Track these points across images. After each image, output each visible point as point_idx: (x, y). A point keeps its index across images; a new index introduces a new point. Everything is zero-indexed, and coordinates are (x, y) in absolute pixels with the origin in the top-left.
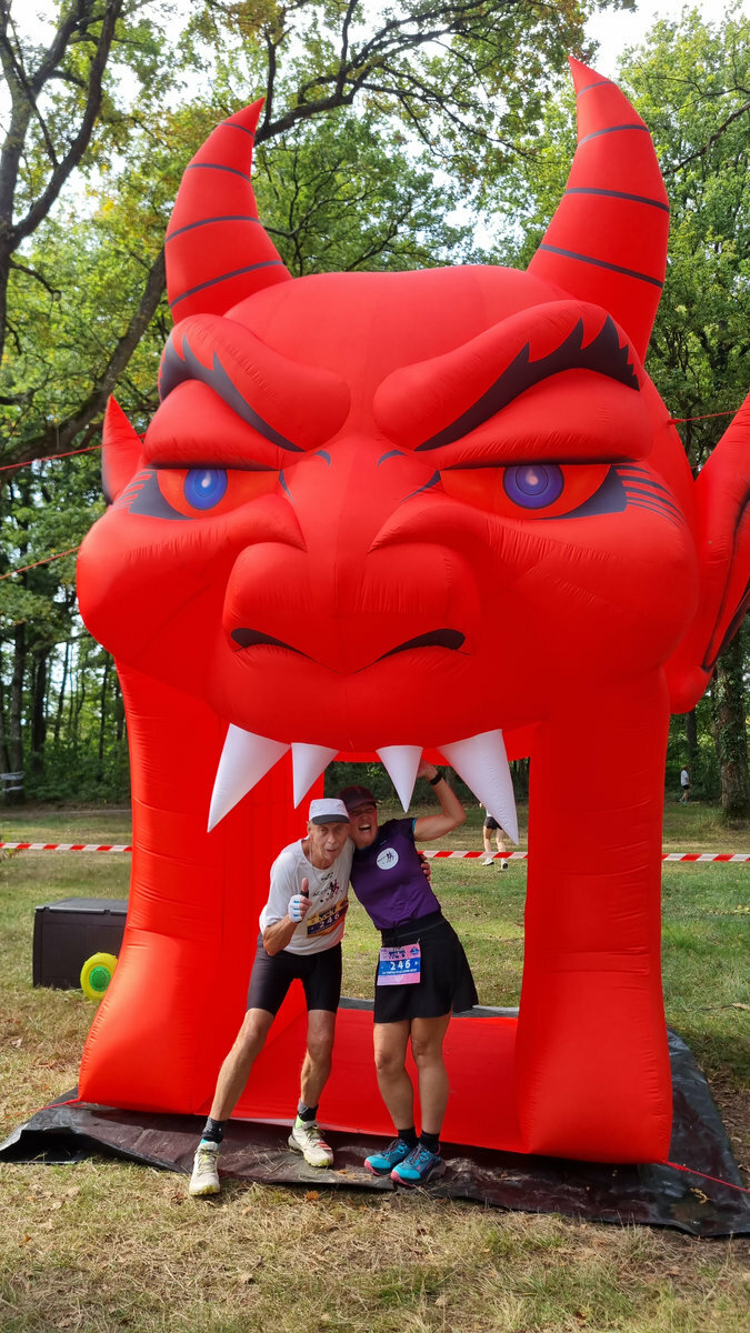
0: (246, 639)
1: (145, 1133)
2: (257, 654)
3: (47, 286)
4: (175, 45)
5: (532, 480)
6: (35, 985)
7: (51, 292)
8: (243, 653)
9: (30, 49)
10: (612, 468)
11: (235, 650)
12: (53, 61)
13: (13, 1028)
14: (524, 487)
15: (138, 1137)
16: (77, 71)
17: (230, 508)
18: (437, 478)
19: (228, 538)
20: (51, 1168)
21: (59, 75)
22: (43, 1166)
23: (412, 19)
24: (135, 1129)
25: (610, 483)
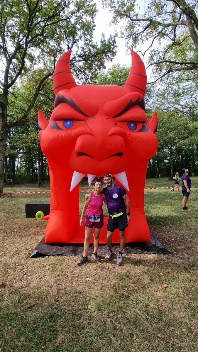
0: (80, 154)
1: (60, 247)
2: (82, 157)
3: (15, 96)
4: (36, 58)
5: (132, 125)
6: (26, 217)
7: (15, 98)
8: (79, 157)
9: (10, 52)
10: (144, 124)
11: (77, 156)
12: (14, 56)
13: (25, 227)
14: (131, 126)
15: (59, 249)
16: (18, 58)
17: (75, 128)
18: (116, 124)
19: (76, 134)
20: (44, 258)
21: (15, 58)
22: (42, 258)
23: (78, 57)
24: (58, 247)
25: (143, 127)
